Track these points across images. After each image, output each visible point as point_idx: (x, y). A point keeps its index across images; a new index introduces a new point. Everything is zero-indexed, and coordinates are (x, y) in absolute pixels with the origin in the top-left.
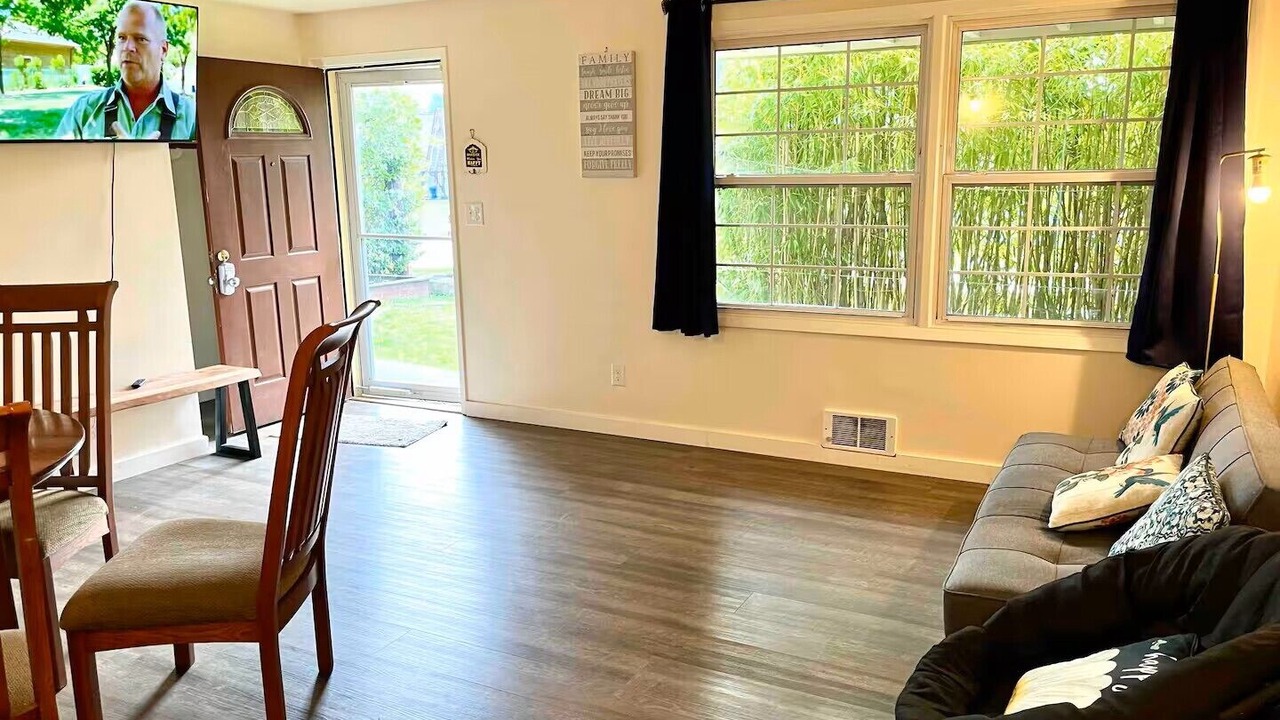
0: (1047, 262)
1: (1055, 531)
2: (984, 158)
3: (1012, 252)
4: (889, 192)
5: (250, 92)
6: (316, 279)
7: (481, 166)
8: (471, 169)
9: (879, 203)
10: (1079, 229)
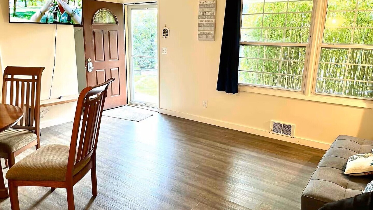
0: (354, 75)
1: (347, 175)
2: (335, 39)
3: (342, 71)
4: (300, 49)
5: (100, 10)
6: (118, 69)
7: (167, 36)
8: (164, 36)
9: (297, 53)
10: (367, 65)
